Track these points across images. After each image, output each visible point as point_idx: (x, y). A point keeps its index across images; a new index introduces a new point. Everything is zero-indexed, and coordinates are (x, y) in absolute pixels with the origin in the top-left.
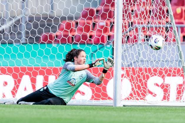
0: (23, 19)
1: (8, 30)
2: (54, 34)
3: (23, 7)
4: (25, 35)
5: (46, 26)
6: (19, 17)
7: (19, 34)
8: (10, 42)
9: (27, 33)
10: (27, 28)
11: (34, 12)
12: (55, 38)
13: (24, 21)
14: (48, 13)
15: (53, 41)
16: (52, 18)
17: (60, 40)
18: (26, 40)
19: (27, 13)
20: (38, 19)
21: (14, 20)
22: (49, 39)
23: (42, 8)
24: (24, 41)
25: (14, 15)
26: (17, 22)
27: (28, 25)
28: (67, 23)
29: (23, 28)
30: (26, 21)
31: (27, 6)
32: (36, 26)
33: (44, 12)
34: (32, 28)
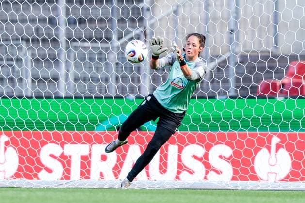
0: (231, 59)
1: (208, 76)
2: (279, 83)
3: (231, 41)
4: (234, 83)
5: (267, 69)
6: (225, 57)
7: (226, 81)
8: (211, 95)
9: (237, 80)
10: (237, 73)
11: (248, 49)
12: (281, 88)
13: (232, 63)
14: (270, 50)
15: (277, 93)
16: (276, 57)
17: (288, 91)
18: (236, 91)
19: (237, 50)
20: (255, 58)
21: (217, 61)
22: (271, 90)
23: (260, 42)
24: (232, 94)
25: (217, 54)
26: (222, 64)
27: (238, 67)
28: (300, 64)
29: (231, 73)
30: (236, 62)
31: (237, 39)
32: (251, 70)
33: (264, 48)
34: (246, 73)
